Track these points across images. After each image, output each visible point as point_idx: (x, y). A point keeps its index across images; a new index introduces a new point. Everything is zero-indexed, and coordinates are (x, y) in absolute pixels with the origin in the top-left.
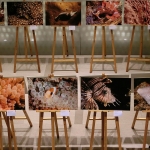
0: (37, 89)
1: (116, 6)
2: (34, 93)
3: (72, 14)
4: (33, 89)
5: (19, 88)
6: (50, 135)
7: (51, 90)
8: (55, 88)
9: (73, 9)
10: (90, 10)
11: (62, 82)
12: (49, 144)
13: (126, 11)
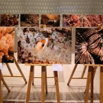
0: (28, 40)
1: (79, 18)
2: (24, 44)
3: (55, 21)
4: (23, 40)
5: (8, 38)
6: (40, 90)
7: (43, 41)
8: (47, 39)
9: (56, 18)
10: (65, 20)
11: (55, 33)
12: (39, 99)
13: (84, 21)
